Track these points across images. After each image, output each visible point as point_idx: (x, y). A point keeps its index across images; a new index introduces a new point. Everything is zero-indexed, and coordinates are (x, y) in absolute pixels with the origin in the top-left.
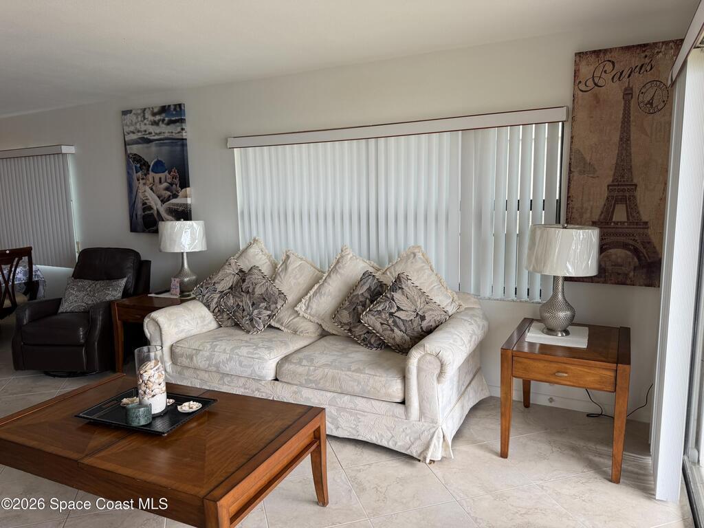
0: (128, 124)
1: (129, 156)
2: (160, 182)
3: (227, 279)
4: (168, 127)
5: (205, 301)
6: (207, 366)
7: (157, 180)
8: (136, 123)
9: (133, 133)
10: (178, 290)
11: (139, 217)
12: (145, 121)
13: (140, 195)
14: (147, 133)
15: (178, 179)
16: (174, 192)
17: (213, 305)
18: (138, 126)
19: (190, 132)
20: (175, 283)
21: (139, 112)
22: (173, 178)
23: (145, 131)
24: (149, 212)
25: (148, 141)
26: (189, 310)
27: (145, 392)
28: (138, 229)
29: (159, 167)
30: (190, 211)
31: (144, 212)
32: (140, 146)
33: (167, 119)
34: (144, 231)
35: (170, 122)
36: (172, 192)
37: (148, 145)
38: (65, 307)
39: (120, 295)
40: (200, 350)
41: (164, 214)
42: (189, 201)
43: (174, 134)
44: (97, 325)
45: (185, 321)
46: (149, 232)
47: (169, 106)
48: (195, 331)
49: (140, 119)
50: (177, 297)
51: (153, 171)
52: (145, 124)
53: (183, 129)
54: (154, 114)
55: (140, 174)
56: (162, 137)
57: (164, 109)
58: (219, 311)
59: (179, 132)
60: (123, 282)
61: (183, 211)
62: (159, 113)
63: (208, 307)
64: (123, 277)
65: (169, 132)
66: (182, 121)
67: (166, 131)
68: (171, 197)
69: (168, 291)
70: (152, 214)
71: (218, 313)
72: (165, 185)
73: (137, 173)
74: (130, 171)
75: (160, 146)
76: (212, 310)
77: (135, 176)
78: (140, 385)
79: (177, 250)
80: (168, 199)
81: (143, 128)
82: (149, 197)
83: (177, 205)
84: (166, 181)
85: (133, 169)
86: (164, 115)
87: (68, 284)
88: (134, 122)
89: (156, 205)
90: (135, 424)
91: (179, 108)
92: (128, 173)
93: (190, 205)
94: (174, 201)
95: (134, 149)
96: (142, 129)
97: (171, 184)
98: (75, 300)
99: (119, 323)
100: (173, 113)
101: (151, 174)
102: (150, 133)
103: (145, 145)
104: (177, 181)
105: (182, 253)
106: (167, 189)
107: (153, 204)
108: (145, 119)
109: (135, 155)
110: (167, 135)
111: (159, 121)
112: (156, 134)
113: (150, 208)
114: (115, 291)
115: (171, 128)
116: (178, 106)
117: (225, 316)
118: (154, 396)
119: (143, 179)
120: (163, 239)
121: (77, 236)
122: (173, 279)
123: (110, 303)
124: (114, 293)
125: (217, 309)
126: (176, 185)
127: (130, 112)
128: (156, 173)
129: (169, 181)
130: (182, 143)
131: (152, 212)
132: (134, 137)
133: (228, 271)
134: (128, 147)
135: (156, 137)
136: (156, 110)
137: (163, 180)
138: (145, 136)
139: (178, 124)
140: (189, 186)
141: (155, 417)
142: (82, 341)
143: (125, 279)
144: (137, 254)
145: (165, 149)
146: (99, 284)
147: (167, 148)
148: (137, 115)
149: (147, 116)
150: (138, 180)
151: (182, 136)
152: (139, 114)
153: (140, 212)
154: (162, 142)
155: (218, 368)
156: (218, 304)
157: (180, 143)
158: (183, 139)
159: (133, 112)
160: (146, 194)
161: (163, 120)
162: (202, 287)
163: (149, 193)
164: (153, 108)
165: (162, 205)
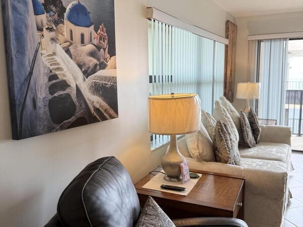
2: (83, 42)
7: (77, 38)
11: (40, 104)
13: (44, 60)
15: (106, 41)
16: (102, 60)
22: (100, 39)
24: (61, 93)
31: (51, 94)
36: (99, 60)
51: (70, 20)
55: (44, 18)
68: (98, 67)
70: (68, 96)
72: (89, 47)
80: (94, 71)
82: (62, 65)
83: (105, 78)
89: (75, 79)
94: (101, 73)
97: (98, 48)
101: (67, 26)
104: (105, 44)
106: (92, 54)
107: (69, 78)
113: (64, 85)
119: (50, 29)
126: (105, 49)
129: (95, 42)
131: (67, 91)
137: (86, 39)
160: (57, 59)
165: (84, 80)
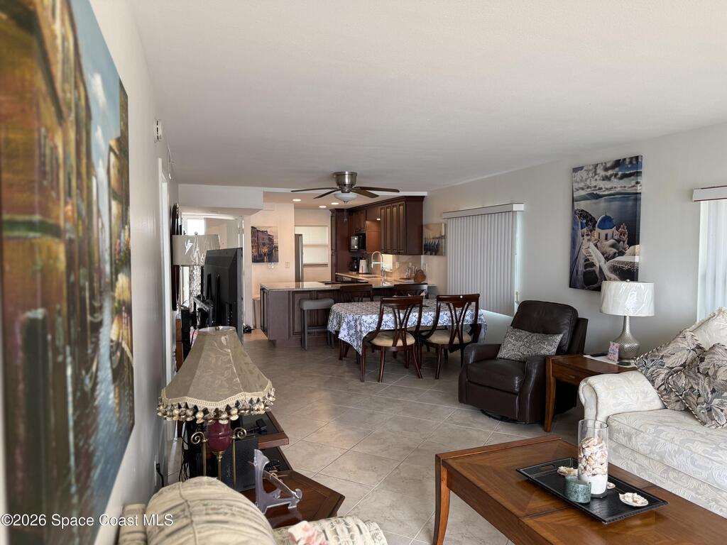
0: (578, 180)
1: (575, 212)
2: (606, 239)
3: (680, 354)
4: (621, 181)
5: (648, 375)
6: (648, 452)
7: (603, 236)
8: (586, 180)
9: (582, 189)
10: (617, 355)
11: (579, 273)
12: (596, 177)
13: (583, 251)
14: (597, 188)
15: (626, 236)
16: (621, 249)
17: (659, 381)
18: (588, 183)
19: (645, 186)
20: (614, 348)
21: (591, 168)
22: (621, 234)
23: (595, 187)
24: (591, 269)
25: (598, 197)
26: (629, 381)
27: (585, 468)
28: (578, 285)
29: (607, 222)
30: (637, 270)
31: (585, 269)
32: (588, 202)
33: (620, 173)
34: (583, 288)
35: (624, 176)
36: (618, 249)
37: (597, 201)
38: (503, 353)
39: (555, 350)
40: (642, 432)
41: (607, 272)
42: (637, 259)
43: (626, 188)
44: (531, 377)
45: (625, 393)
46: (589, 289)
47: (625, 159)
48: (635, 407)
49: (590, 175)
50: (615, 364)
51: (599, 227)
52: (596, 180)
53: (637, 183)
54: (606, 169)
55: (585, 230)
56: (612, 192)
57: (618, 163)
58: (665, 389)
59: (634, 186)
60: (558, 338)
61: (629, 270)
62: (613, 167)
63: (653, 382)
64: (558, 333)
65: (621, 187)
66: (638, 174)
67: (618, 185)
68: (617, 254)
69: (604, 354)
70: (594, 271)
71: (665, 391)
72: (612, 241)
73: (582, 228)
74: (576, 227)
75: (610, 201)
76: (657, 386)
77: (580, 232)
78: (581, 458)
79: (620, 313)
80: (614, 256)
81: (594, 183)
82: (592, 254)
83: (623, 263)
84: (612, 237)
85: (578, 225)
86: (617, 169)
87: (508, 332)
88: (584, 178)
89: (599, 262)
90: (573, 499)
91: (636, 161)
92: (573, 229)
93: (638, 263)
94: (619, 259)
95: (582, 205)
96: (592, 185)
97: (618, 241)
98: (513, 348)
99: (552, 379)
100: (629, 167)
101: (597, 230)
102: (600, 189)
103: (594, 201)
104: (625, 238)
105: (625, 317)
106: (613, 246)
107: (596, 261)
108: (596, 174)
109: (582, 211)
110: (618, 190)
111: (611, 175)
112: (607, 189)
113: (593, 265)
114: (549, 346)
115: (625, 182)
116: (634, 159)
117: (673, 396)
118: (594, 475)
119: (587, 235)
120: (606, 300)
121: (517, 287)
122: (611, 343)
123: (545, 359)
124: (549, 348)
125: (663, 387)
127: (582, 168)
128: (602, 229)
129: (616, 237)
130: (636, 197)
131: (594, 268)
132: (582, 193)
133: (682, 346)
134: (575, 203)
135: (606, 193)
136: (608, 165)
137: (609, 236)
138: (595, 192)
139: (632, 177)
140: (639, 244)
141: (594, 498)
142: (517, 390)
143: (561, 336)
144: (574, 311)
145: (616, 205)
146: (536, 337)
147: (617, 203)
148: (588, 171)
149: (598, 171)
150: (583, 236)
151: (637, 190)
152: (591, 170)
153: (581, 268)
154: (612, 197)
155: (662, 458)
156: (665, 381)
157: (633, 197)
158: (637, 193)
159: (585, 168)
160: (590, 250)
161: (616, 175)
162: (647, 358)
163: (593, 249)
164: (605, 163)
165: (605, 263)
